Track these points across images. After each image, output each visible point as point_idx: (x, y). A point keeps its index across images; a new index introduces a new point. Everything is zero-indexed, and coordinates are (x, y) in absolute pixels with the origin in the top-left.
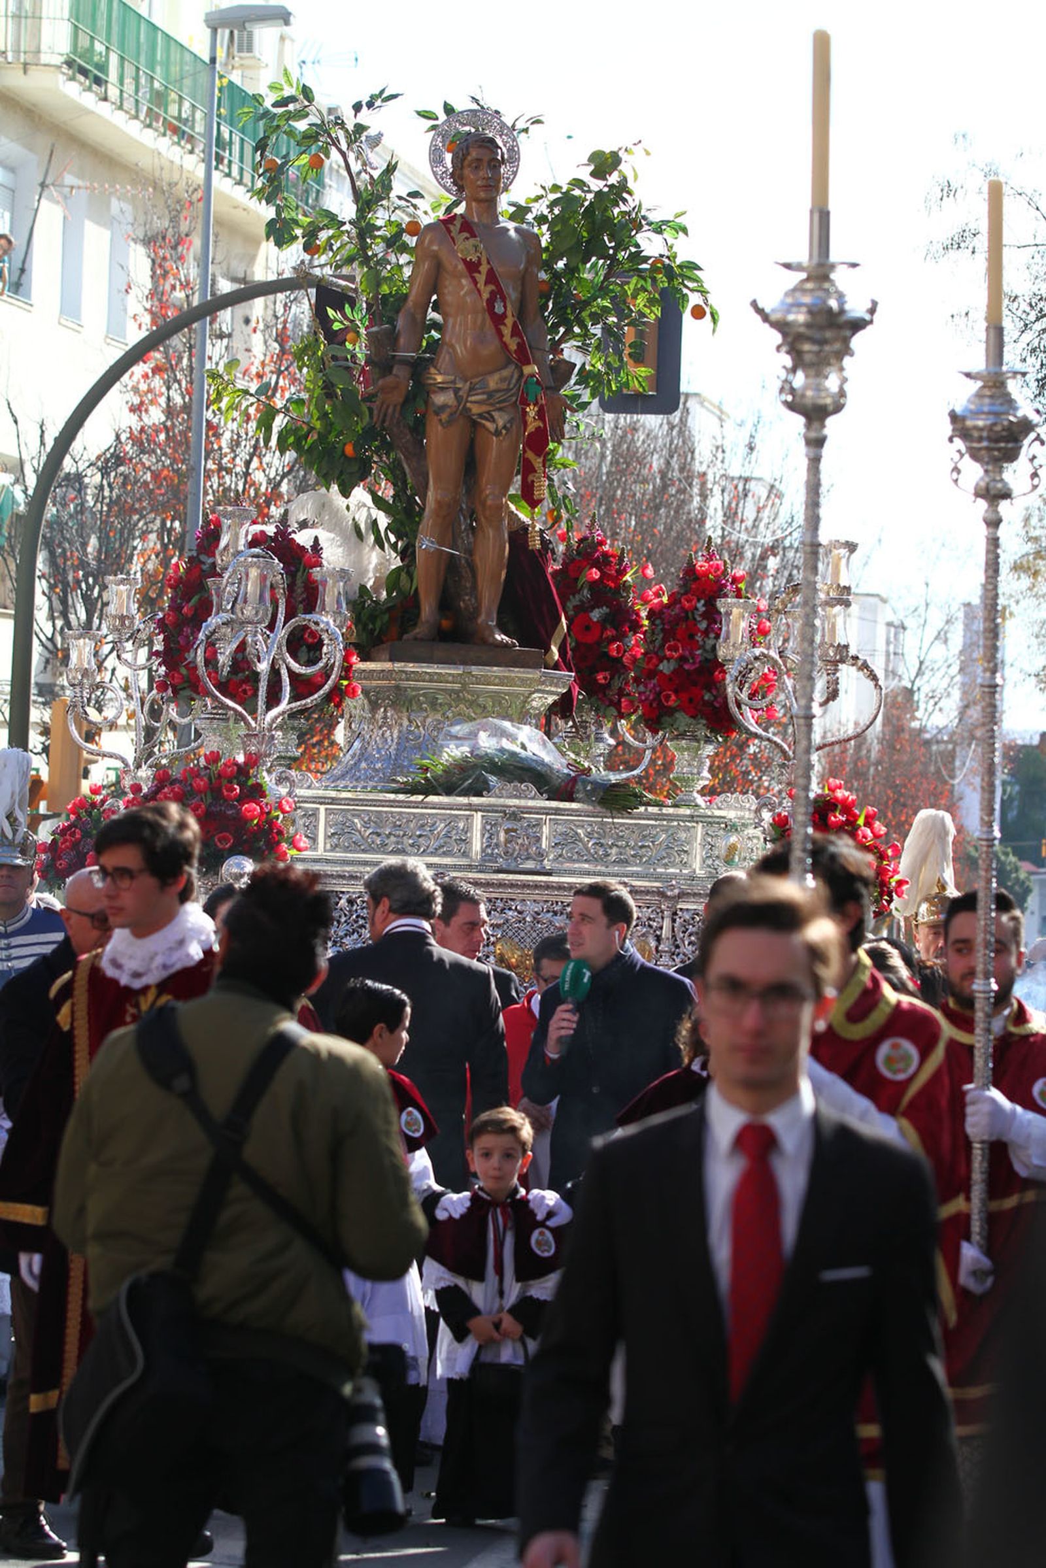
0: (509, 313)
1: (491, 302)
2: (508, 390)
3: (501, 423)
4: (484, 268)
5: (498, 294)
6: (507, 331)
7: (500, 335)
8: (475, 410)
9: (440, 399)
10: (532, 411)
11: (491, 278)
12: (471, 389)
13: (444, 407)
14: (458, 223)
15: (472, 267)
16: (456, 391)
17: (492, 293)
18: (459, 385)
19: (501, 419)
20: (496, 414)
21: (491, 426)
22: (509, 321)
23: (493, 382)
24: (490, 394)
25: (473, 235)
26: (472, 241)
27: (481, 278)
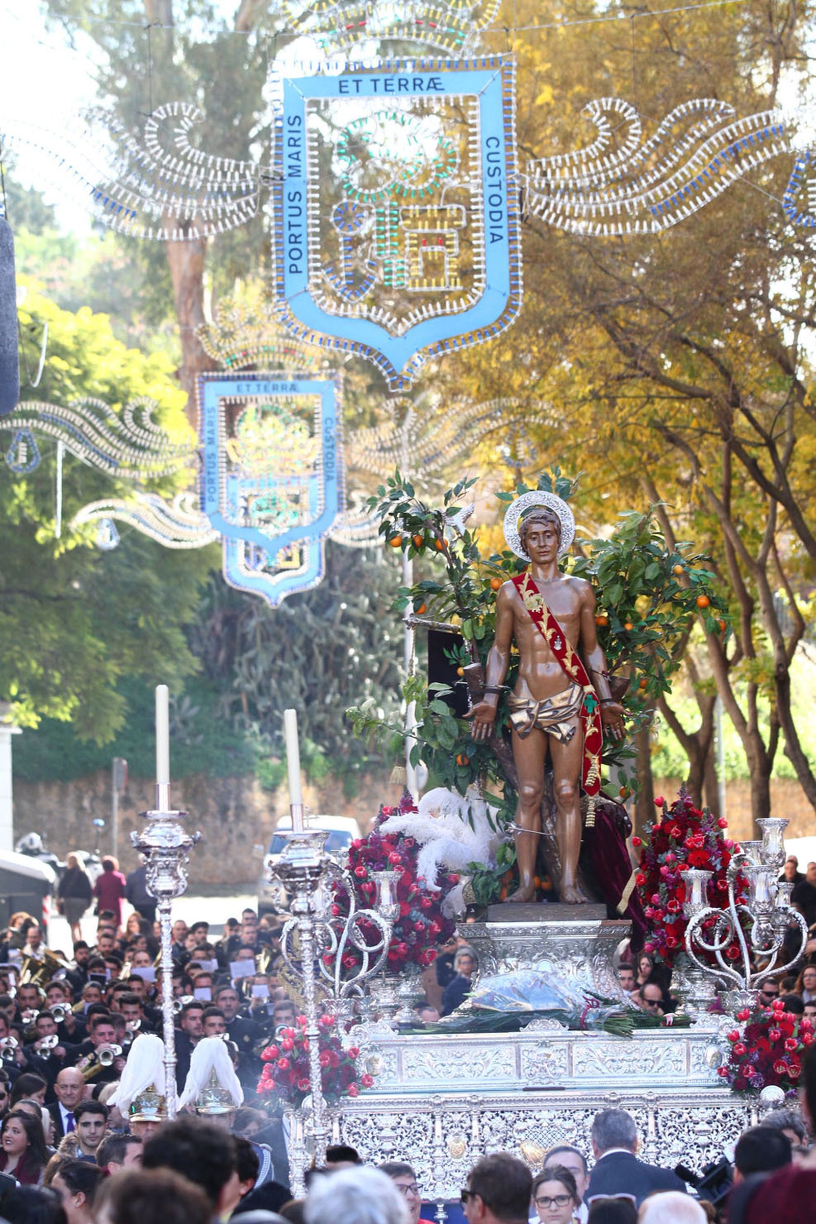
0: (568, 647)
1: (552, 642)
2: (568, 706)
3: (565, 732)
4: (545, 616)
5: (557, 634)
6: (568, 662)
7: (563, 666)
8: (545, 722)
9: (518, 718)
10: (590, 720)
11: (552, 623)
12: (542, 706)
13: (521, 723)
14: (525, 582)
15: (536, 617)
16: (529, 711)
17: (554, 635)
18: (532, 705)
19: (565, 728)
20: (561, 726)
21: (559, 736)
22: (569, 654)
23: (557, 701)
24: (556, 710)
25: (537, 592)
26: (536, 596)
27: (544, 625)
